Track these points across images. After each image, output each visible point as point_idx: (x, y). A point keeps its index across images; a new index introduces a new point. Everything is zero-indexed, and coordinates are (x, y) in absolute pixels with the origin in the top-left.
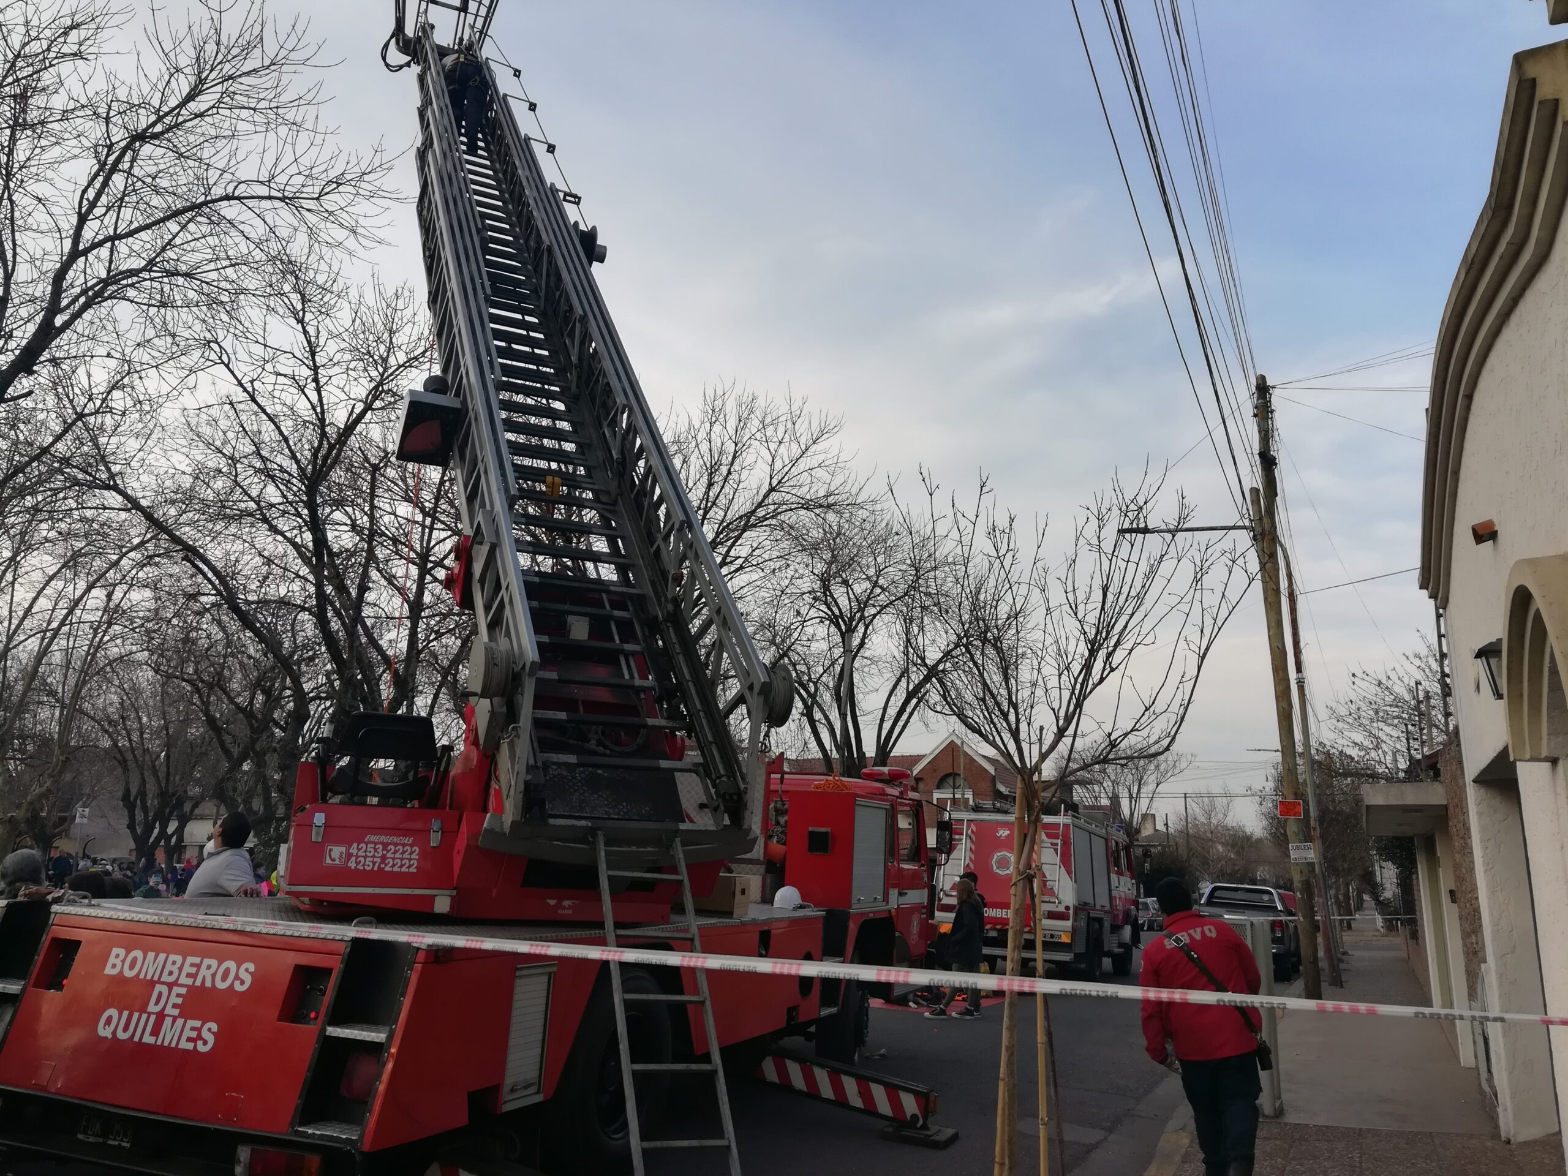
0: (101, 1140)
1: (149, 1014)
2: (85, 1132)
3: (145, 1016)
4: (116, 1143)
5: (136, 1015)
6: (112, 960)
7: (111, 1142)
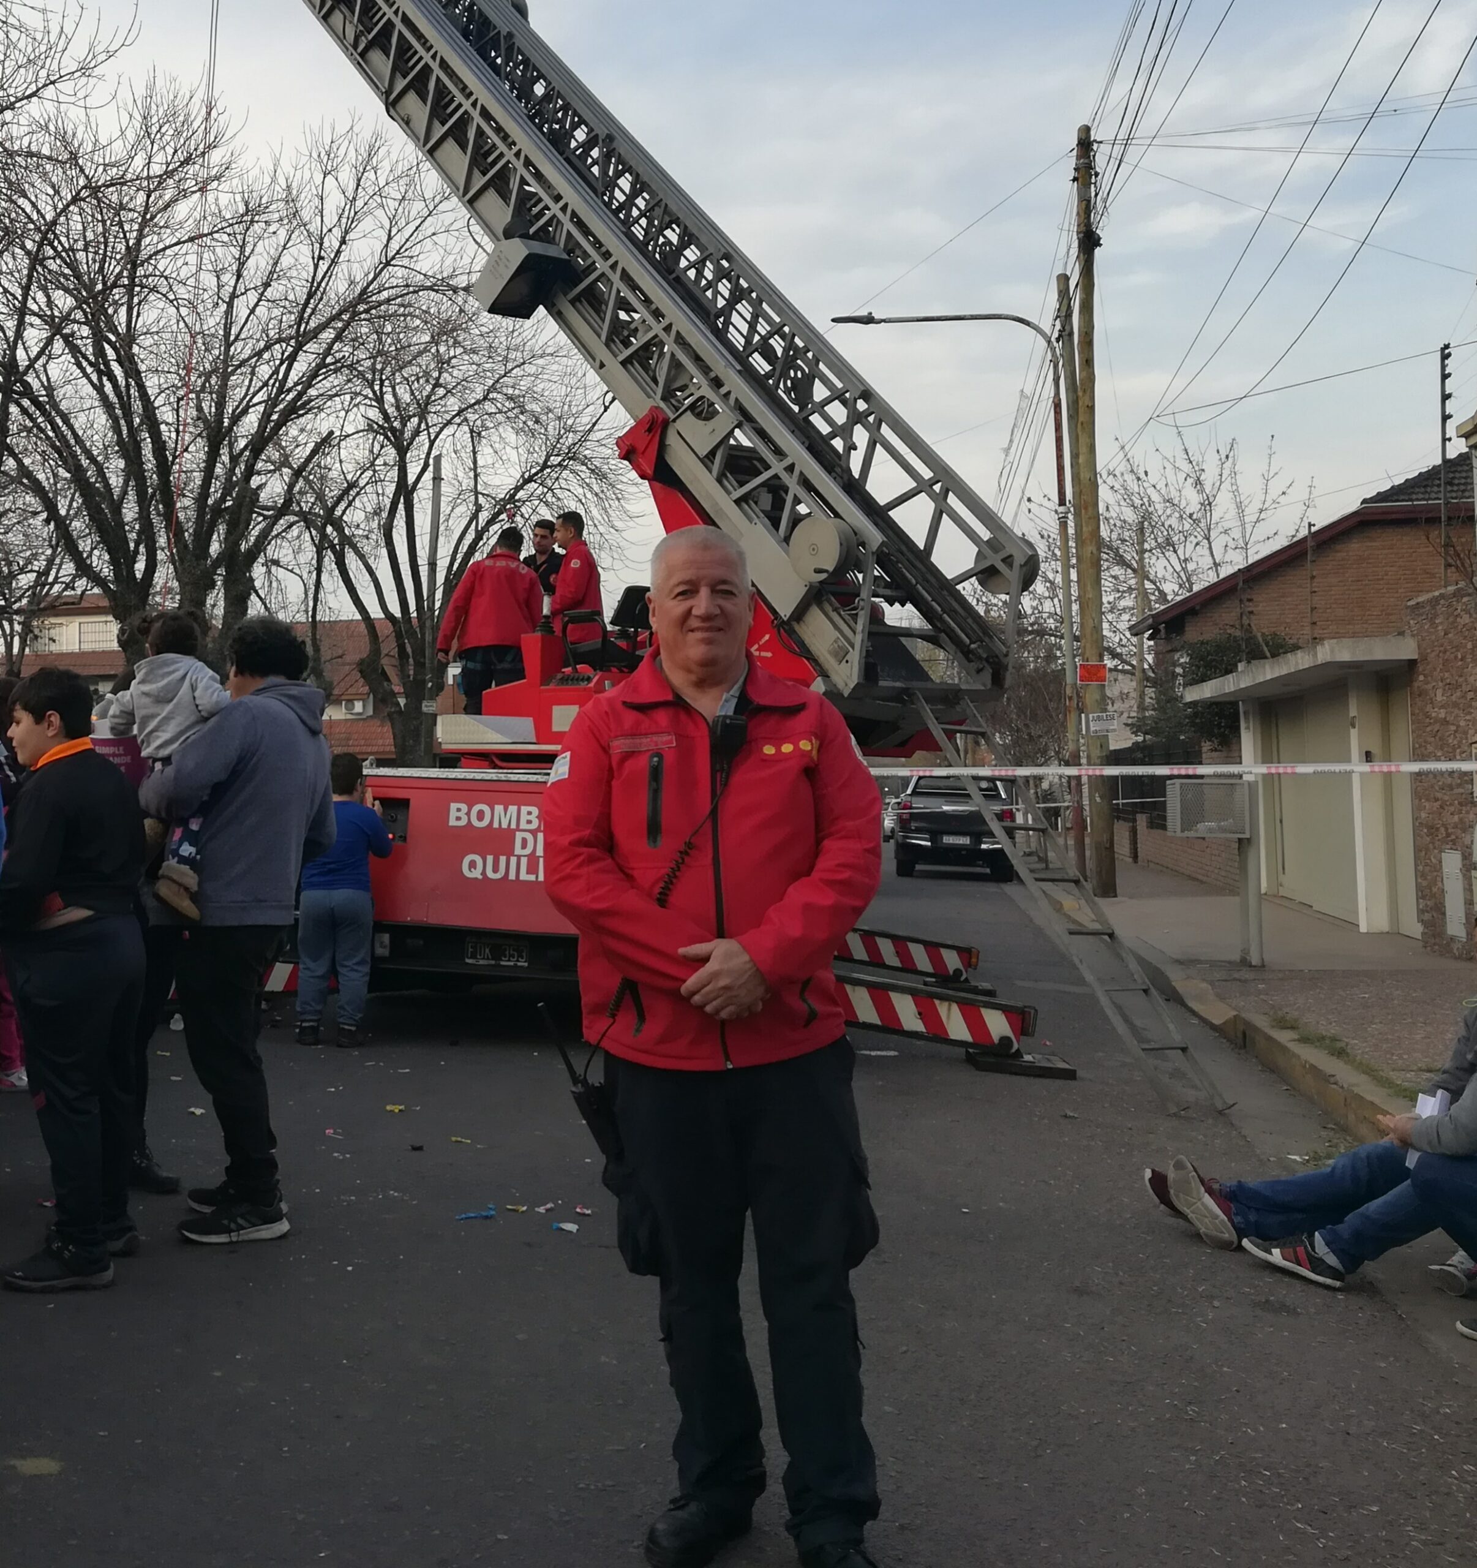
0: (493, 962)
1: (519, 857)
2: (473, 956)
3: (513, 860)
4: (512, 964)
5: (503, 859)
6: (453, 814)
7: (503, 963)
